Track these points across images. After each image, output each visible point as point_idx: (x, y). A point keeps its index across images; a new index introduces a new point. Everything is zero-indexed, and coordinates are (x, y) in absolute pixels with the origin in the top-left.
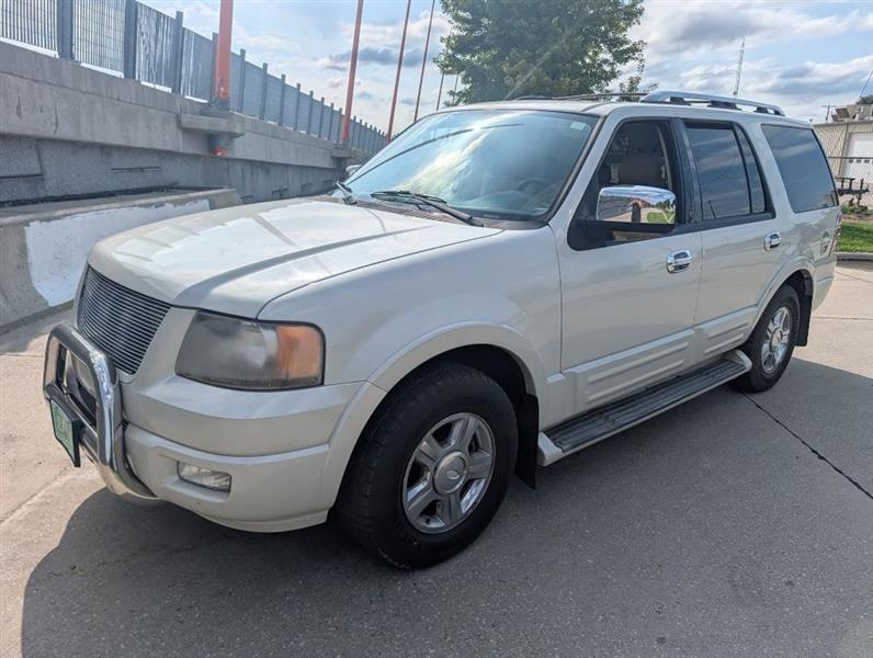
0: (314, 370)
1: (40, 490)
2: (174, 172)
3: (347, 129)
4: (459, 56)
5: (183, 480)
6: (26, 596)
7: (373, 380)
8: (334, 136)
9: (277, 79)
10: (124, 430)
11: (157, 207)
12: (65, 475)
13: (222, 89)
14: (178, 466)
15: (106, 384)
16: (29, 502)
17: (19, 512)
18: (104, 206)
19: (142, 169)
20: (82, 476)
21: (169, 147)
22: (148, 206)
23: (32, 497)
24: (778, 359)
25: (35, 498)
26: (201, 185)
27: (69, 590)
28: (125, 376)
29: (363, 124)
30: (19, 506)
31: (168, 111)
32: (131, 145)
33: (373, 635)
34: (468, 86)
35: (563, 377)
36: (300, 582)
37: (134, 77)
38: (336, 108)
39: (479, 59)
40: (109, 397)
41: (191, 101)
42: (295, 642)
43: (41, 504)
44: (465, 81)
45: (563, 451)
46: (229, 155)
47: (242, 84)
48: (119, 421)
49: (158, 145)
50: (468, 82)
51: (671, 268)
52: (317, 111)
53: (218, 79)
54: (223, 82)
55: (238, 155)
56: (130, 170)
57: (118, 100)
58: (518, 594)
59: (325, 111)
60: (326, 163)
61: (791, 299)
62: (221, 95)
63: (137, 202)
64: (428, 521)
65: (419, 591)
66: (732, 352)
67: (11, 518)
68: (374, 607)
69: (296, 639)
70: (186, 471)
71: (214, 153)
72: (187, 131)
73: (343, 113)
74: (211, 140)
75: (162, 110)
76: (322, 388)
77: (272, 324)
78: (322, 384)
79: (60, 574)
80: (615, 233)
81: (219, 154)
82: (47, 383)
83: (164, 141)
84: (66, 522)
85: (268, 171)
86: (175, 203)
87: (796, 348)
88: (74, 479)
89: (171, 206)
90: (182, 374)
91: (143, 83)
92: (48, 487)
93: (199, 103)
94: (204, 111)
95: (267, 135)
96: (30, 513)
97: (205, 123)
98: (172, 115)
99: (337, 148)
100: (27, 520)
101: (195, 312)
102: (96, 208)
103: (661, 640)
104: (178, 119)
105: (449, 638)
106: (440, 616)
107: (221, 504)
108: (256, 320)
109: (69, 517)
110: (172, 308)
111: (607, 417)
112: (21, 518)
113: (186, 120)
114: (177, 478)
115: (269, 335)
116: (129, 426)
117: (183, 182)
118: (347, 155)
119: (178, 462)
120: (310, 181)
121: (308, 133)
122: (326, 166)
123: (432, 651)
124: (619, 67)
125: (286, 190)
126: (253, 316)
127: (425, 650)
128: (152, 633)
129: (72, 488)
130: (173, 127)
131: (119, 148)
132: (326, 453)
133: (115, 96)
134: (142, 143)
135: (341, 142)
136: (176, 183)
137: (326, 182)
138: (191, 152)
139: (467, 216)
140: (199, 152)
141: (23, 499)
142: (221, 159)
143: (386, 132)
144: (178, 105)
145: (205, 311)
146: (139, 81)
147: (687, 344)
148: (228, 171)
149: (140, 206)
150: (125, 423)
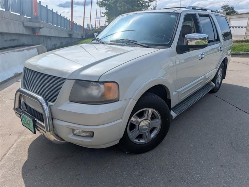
0: (116, 97)
1: (14, 143)
2: (24, 40)
3: (72, 25)
4: (104, 2)
5: (74, 135)
6: (23, 178)
7: (133, 98)
8: (68, 27)
9: (51, 10)
10: (52, 121)
11: (22, 51)
12: (21, 137)
13: (36, 14)
14: (73, 130)
15: (45, 107)
16: (12, 148)
17: (10, 151)
18: (6, 52)
19: (14, 40)
20: (26, 137)
21: (21, 33)
22: (19, 51)
23: (12, 145)
24: (219, 83)
25: (13, 146)
26: (31, 44)
27: (37, 174)
28: (51, 104)
29: (76, 23)
30: (9, 149)
31: (20, 21)
32: (10, 32)
33: (139, 176)
34: (107, 11)
35: (176, 93)
36: (110, 162)
37: (8, 11)
38: (68, 19)
39: (110, 2)
40: (47, 110)
41: (26, 18)
42: (117, 181)
43: (16, 148)
44: (106, 9)
45: (177, 114)
46: (39, 34)
47: (41, 12)
48: (51, 118)
49: (18, 32)
50: (107, 10)
51: (200, 58)
52: (63, 20)
53: (34, 11)
54: (36, 11)
55: (42, 34)
56: (10, 40)
57: (4, 18)
58: (176, 158)
59: (65, 20)
60: (67, 36)
61: (223, 66)
62: (36, 16)
63: (16, 50)
64: (139, 140)
65: (147, 161)
66: (210, 82)
67: (8, 153)
68: (136, 167)
69: (117, 180)
70: (76, 132)
71: (35, 34)
72: (26, 27)
73: (70, 20)
74: (33, 30)
75: (18, 21)
76: (119, 102)
77: (103, 83)
78: (119, 100)
79: (33, 170)
80: (190, 48)
81: (37, 34)
82: (16, 108)
83: (20, 31)
84: (27, 152)
85: (50, 39)
86: (27, 50)
87: (223, 80)
88: (24, 138)
89: (26, 51)
90: (71, 101)
91: (11, 12)
92: (17, 142)
93: (28, 18)
94: (30, 21)
95: (49, 28)
96: (14, 151)
97: (32, 24)
98: (21, 22)
99: (69, 31)
100: (13, 153)
101: (75, 80)
102: (4, 52)
103: (222, 166)
104: (23, 23)
105: (162, 174)
106: (156, 167)
107: (90, 141)
108: (98, 82)
109: (27, 150)
110: (66, 80)
111: (185, 103)
112: (12, 153)
113: (26, 24)
114: (73, 134)
115: (102, 86)
116: (54, 119)
117: (26, 43)
118: (73, 33)
119: (73, 129)
120: (63, 41)
121: (61, 27)
122: (67, 37)
123: (159, 178)
124: (150, 3)
125: (56, 44)
126: (97, 81)
127: (157, 178)
128: (71, 184)
129: (25, 141)
130: (22, 26)
131: (6, 33)
132: (121, 122)
133: (3, 17)
134: (13, 32)
135: (70, 29)
136: (24, 44)
137: (67, 41)
138: (27, 34)
139: (146, 45)
140: (30, 34)
141: (10, 147)
142: (37, 36)
143: (83, 26)
144: (22, 19)
145: (78, 80)
146: (10, 12)
147: (202, 80)
148: (39, 39)
149: (17, 51)
150: (52, 118)
